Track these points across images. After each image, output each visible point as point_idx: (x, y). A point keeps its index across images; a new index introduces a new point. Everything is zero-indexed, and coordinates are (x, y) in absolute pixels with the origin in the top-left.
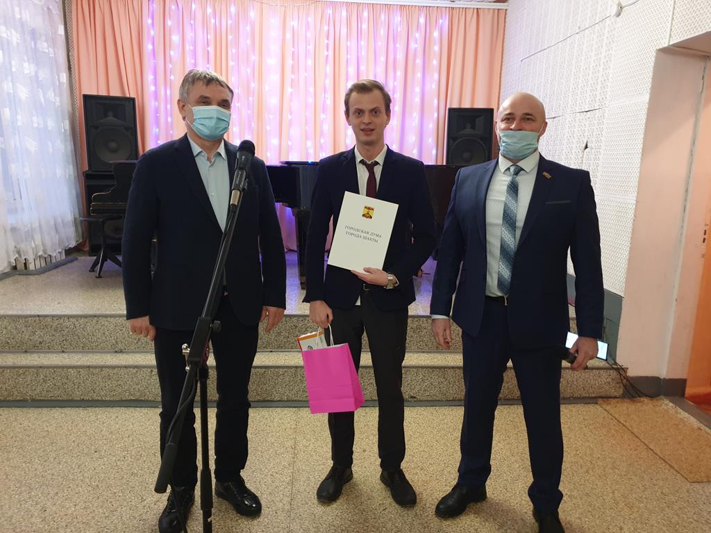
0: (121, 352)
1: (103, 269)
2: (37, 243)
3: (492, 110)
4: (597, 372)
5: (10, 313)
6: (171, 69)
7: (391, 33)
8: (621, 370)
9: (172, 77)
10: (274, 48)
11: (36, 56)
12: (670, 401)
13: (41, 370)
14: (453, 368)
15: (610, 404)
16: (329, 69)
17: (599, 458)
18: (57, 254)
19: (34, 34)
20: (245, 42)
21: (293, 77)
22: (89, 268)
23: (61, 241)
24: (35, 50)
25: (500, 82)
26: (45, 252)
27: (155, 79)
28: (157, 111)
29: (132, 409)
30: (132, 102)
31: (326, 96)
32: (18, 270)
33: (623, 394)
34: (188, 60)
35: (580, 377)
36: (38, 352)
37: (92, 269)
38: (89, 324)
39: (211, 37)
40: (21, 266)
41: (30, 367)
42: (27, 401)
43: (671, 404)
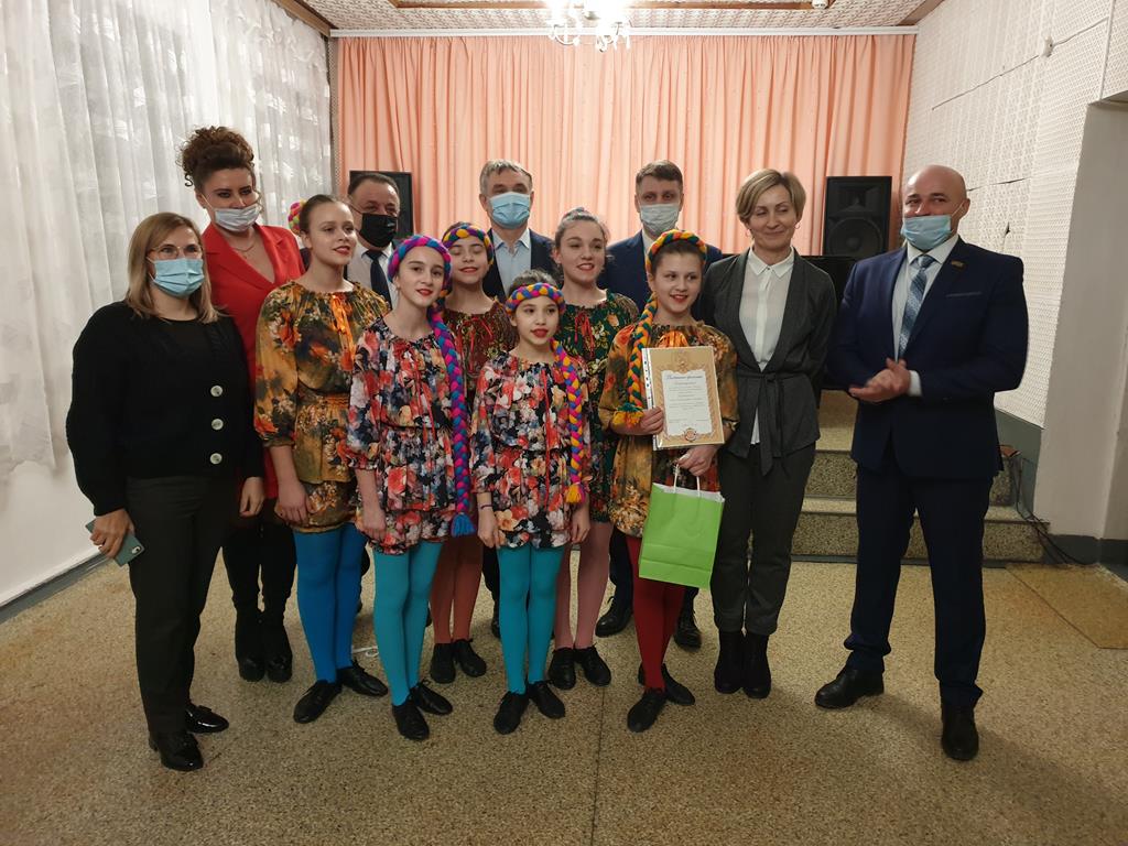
3: (889, 179)
4: (1006, 526)
7: (748, 76)
8: (1040, 527)
9: (456, 144)
11: (302, 128)
14: (811, 513)
15: (1023, 569)
19: (298, 99)
21: (613, 139)
24: (301, 119)
25: (905, 137)
27: (435, 147)
30: (408, 179)
33: (1042, 558)
34: (477, 121)
43: (1108, 572)
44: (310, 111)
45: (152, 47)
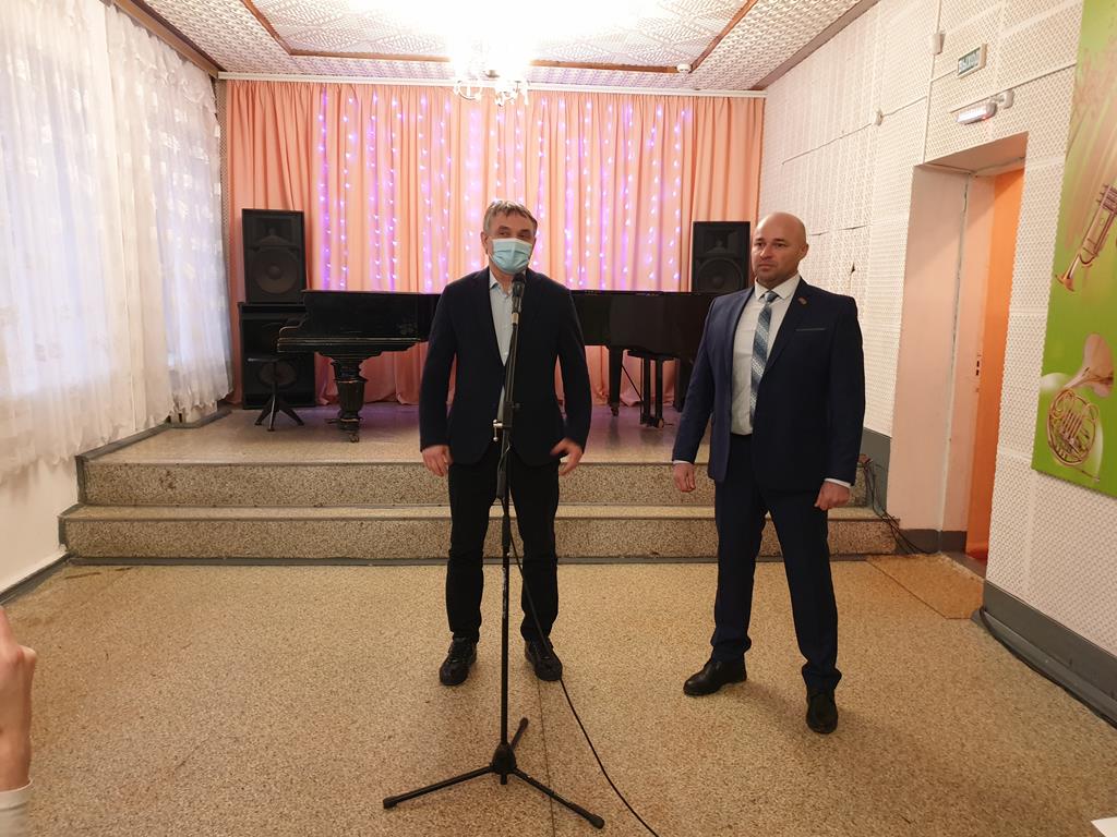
2: (194, 390)
3: (748, 224)
6: (346, 175)
7: (621, 128)
8: (892, 522)
9: (348, 186)
10: (474, 148)
12: (948, 556)
14: (700, 519)
15: (880, 560)
16: (545, 172)
18: (212, 408)
20: (440, 141)
22: (254, 422)
23: (214, 390)
24: (193, 158)
25: (759, 187)
26: (201, 401)
27: (326, 187)
28: (327, 227)
30: (299, 217)
31: (540, 207)
32: (174, 424)
33: (895, 550)
34: (367, 164)
37: (259, 422)
38: (286, 474)
39: (396, 135)
42: (222, 558)
43: (948, 559)
44: (201, 151)
45: (59, 88)
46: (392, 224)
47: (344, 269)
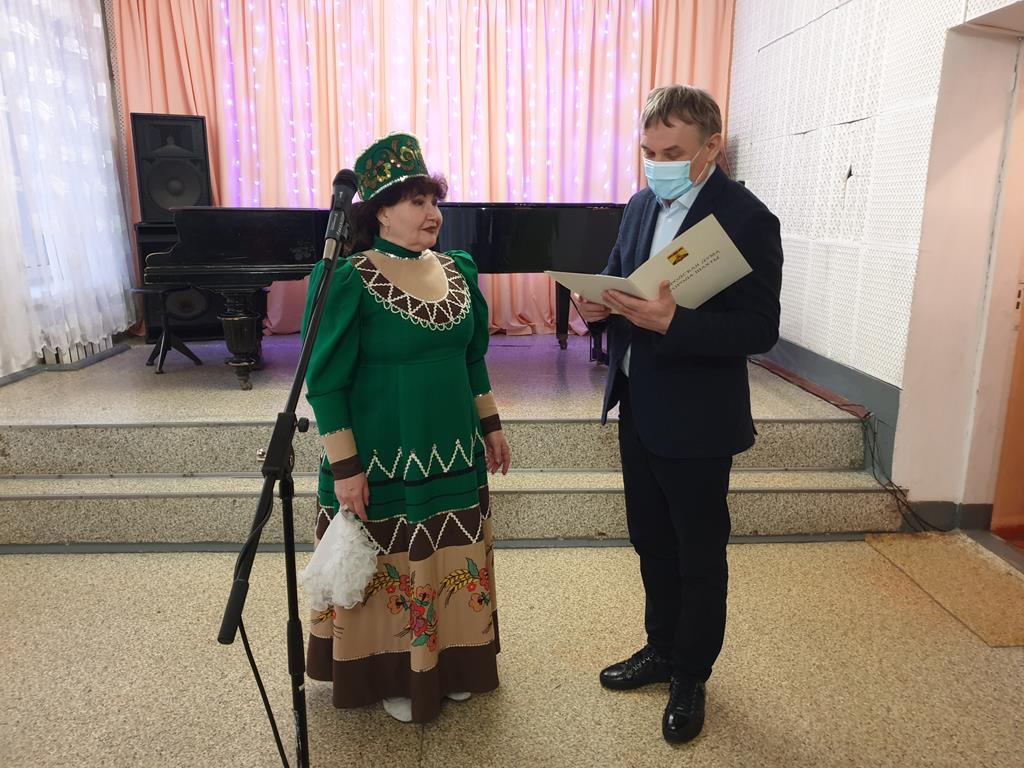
0: (192, 475)
1: (165, 362)
2: (72, 326)
4: (864, 496)
5: (37, 422)
6: (255, 74)
7: (570, 14)
8: (898, 493)
9: (257, 86)
10: (401, 41)
11: (62, 59)
12: (969, 536)
13: (81, 501)
15: (882, 541)
16: (482, 68)
17: (862, 615)
18: (101, 341)
19: (59, 28)
20: (360, 32)
21: (429, 81)
22: (146, 361)
23: (106, 323)
24: (62, 51)
25: (729, 82)
26: (83, 337)
27: (233, 88)
28: (236, 134)
29: (208, 555)
30: (201, 124)
31: (478, 108)
32: (47, 364)
33: (901, 527)
34: (279, 60)
35: (839, 504)
36: (76, 477)
37: (151, 362)
38: (145, 437)
39: (311, 26)
40: (51, 359)
41: (65, 498)
42: (63, 544)
43: (970, 540)
44: (76, 42)
46: (310, 131)
47: (257, 183)
